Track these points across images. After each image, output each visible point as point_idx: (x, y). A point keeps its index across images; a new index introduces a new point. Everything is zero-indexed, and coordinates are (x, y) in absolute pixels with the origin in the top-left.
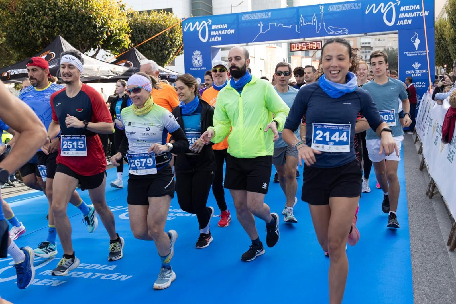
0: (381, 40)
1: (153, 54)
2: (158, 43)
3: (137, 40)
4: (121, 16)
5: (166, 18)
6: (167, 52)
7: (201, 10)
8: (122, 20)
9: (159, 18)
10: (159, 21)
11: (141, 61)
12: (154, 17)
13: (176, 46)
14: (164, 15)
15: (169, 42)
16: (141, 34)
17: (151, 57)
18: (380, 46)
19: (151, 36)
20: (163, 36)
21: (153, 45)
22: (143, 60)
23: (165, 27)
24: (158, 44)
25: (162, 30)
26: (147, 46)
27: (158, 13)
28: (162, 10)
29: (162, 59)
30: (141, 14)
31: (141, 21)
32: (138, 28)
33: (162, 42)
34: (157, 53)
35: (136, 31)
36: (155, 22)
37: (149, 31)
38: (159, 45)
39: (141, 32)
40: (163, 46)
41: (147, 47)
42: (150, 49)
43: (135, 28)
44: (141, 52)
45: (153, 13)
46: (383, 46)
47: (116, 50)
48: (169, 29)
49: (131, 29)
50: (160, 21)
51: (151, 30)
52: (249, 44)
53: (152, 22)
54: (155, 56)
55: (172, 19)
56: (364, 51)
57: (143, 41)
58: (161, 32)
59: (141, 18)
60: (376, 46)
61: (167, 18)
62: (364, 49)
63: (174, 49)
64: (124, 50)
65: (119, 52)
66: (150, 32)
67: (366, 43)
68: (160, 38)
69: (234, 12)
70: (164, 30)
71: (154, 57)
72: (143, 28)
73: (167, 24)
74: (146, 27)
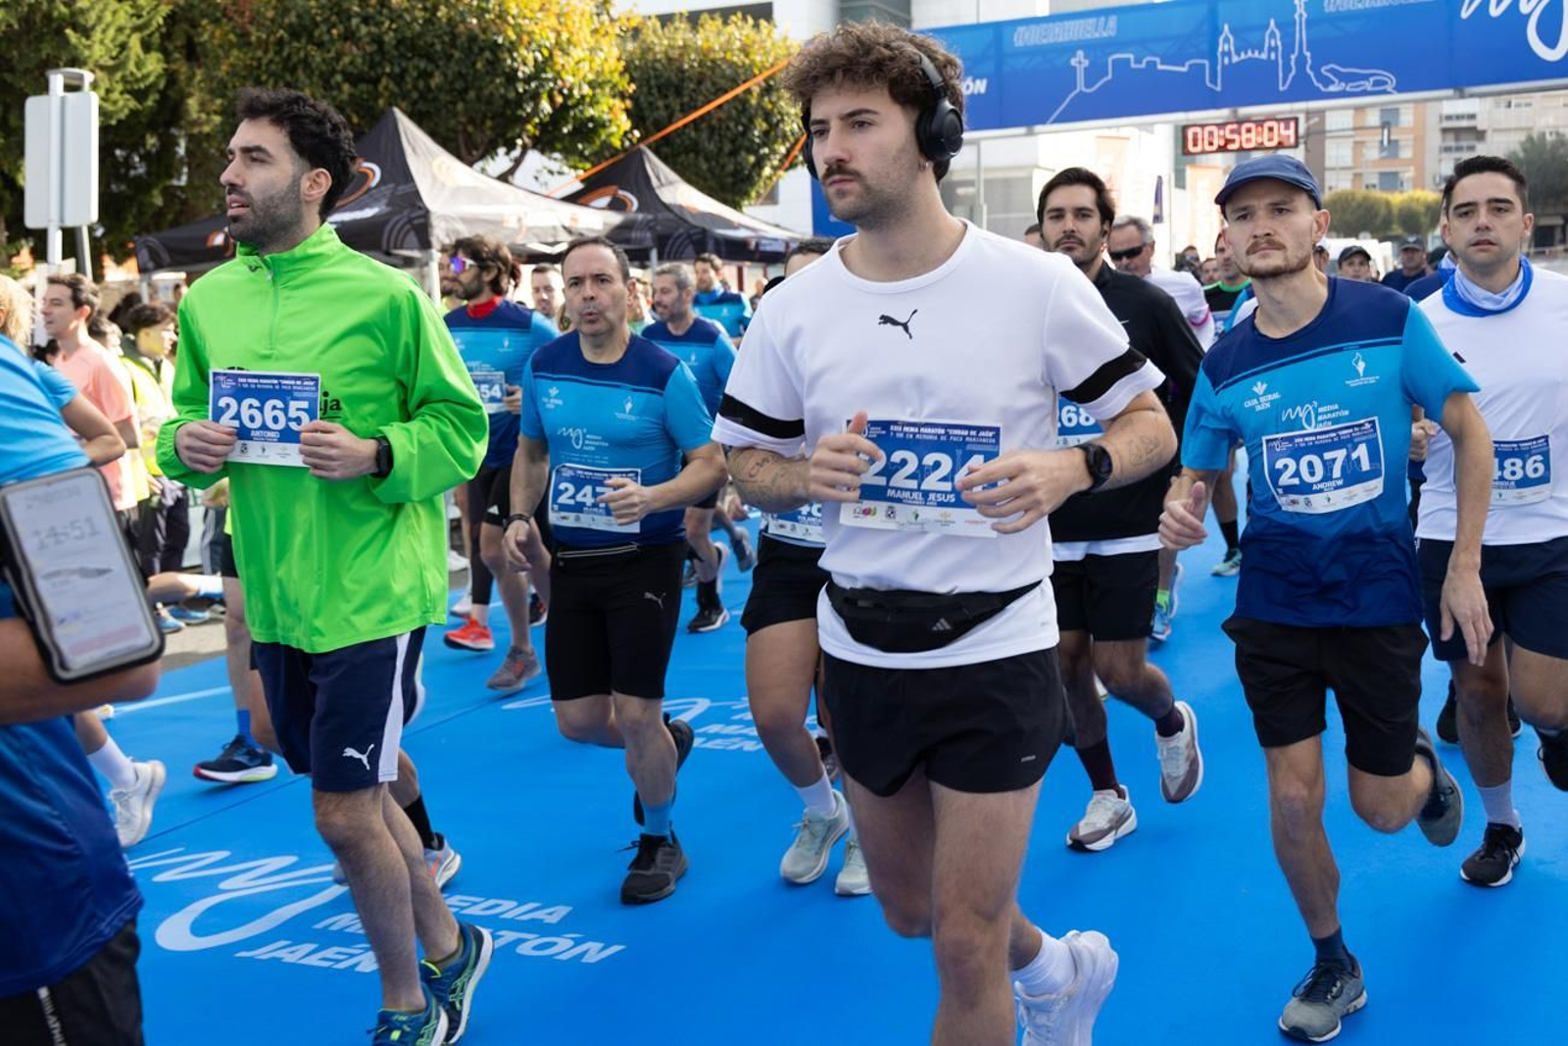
0: (1518, 105)
1: (704, 166)
2: (724, 126)
3: (651, 117)
4: (598, 36)
5: (748, 42)
6: (752, 159)
7: (873, 6)
8: (601, 50)
9: (728, 42)
10: (725, 52)
11: (663, 189)
12: (711, 38)
13: (785, 138)
14: (744, 32)
15: (760, 126)
16: (666, 97)
17: (697, 174)
18: (1513, 125)
19: (699, 104)
20: (742, 102)
21: (704, 135)
22: (671, 188)
23: (747, 73)
24: (722, 133)
25: (735, 83)
26: (684, 138)
27: (725, 23)
28: (739, 15)
29: (734, 184)
30: (666, 30)
31: (666, 53)
32: (656, 77)
33: (736, 126)
34: (717, 162)
35: (650, 88)
36: (712, 56)
37: (692, 86)
38: (726, 136)
39: (664, 91)
40: (740, 139)
41: (683, 141)
42: (695, 148)
43: (646, 76)
44: (665, 159)
45: (707, 26)
46: (1523, 124)
47: (581, 154)
48: (760, 79)
49: (632, 80)
50: (732, 50)
51: (700, 83)
52: (1038, 128)
53: (705, 55)
54: (713, 173)
55: (773, 44)
56: (1452, 143)
57: (670, 122)
58: (732, 89)
59: (666, 42)
60: (1496, 126)
61: (754, 42)
62: (1451, 136)
63: (776, 147)
64: (607, 154)
65: (592, 159)
66: (694, 91)
67: (1459, 117)
68: (729, 112)
69: (985, 19)
70: (744, 82)
71: (709, 175)
72: (674, 79)
73: (753, 62)
74: (682, 71)
